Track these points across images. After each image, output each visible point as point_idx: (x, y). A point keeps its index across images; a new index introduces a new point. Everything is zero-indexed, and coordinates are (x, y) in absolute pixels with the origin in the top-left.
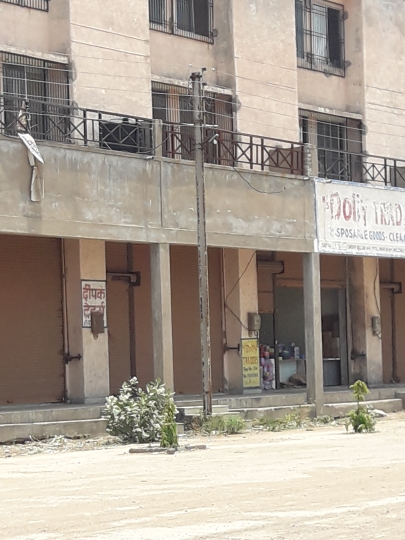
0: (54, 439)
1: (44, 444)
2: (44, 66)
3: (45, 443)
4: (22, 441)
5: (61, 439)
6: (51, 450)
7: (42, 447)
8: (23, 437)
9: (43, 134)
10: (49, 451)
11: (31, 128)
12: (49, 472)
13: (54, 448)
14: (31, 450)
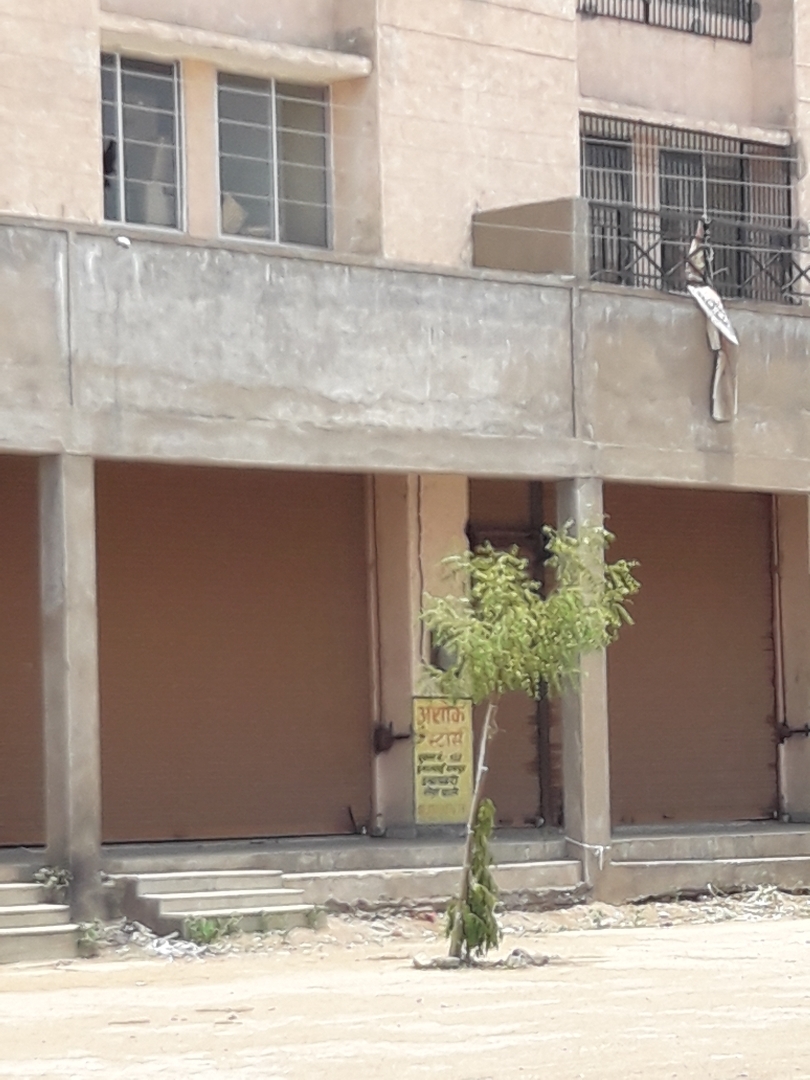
0: (757, 894)
1: (737, 903)
2: (742, 152)
3: (739, 900)
4: (694, 896)
5: (770, 892)
6: (750, 915)
7: (733, 909)
8: (695, 887)
9: (739, 287)
10: (746, 916)
11: (715, 276)
12: (748, 958)
13: (756, 911)
14: (710, 913)
